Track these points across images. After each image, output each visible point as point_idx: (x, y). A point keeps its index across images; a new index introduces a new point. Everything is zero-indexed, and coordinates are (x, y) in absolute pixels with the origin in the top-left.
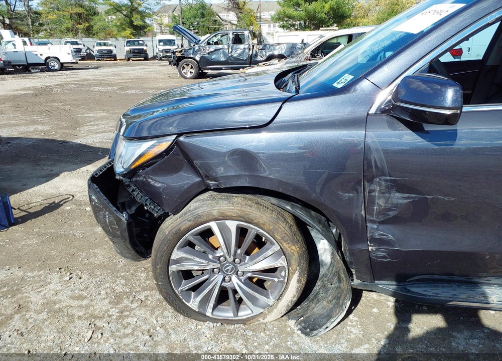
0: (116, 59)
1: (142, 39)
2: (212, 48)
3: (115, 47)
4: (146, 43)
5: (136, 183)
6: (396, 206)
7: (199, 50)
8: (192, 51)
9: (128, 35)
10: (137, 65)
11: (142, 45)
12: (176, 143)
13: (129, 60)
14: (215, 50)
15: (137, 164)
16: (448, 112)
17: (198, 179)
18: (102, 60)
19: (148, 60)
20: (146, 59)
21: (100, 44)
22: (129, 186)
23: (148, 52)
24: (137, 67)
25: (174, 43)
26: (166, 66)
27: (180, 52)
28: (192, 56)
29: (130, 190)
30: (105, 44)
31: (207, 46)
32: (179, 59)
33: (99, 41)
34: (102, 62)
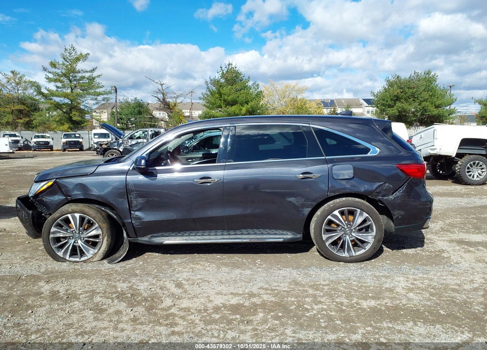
0: (52, 150)
1: (79, 132)
2: (134, 142)
3: (53, 139)
4: (82, 136)
5: (38, 201)
6: (140, 203)
7: (122, 143)
8: (116, 144)
9: (66, 129)
10: (72, 155)
11: (79, 137)
12: (55, 182)
13: (64, 150)
14: (136, 143)
15: (39, 191)
16: (143, 167)
17: (65, 197)
18: (39, 151)
19: (83, 151)
20: (81, 149)
21: (38, 137)
22: (35, 202)
23: (83, 144)
24: (71, 157)
25: (109, 137)
26: (94, 156)
27: (106, 144)
28: (116, 148)
29: (35, 204)
30: (43, 137)
31: (129, 140)
32: (105, 150)
33: (37, 134)
34: (38, 152)
